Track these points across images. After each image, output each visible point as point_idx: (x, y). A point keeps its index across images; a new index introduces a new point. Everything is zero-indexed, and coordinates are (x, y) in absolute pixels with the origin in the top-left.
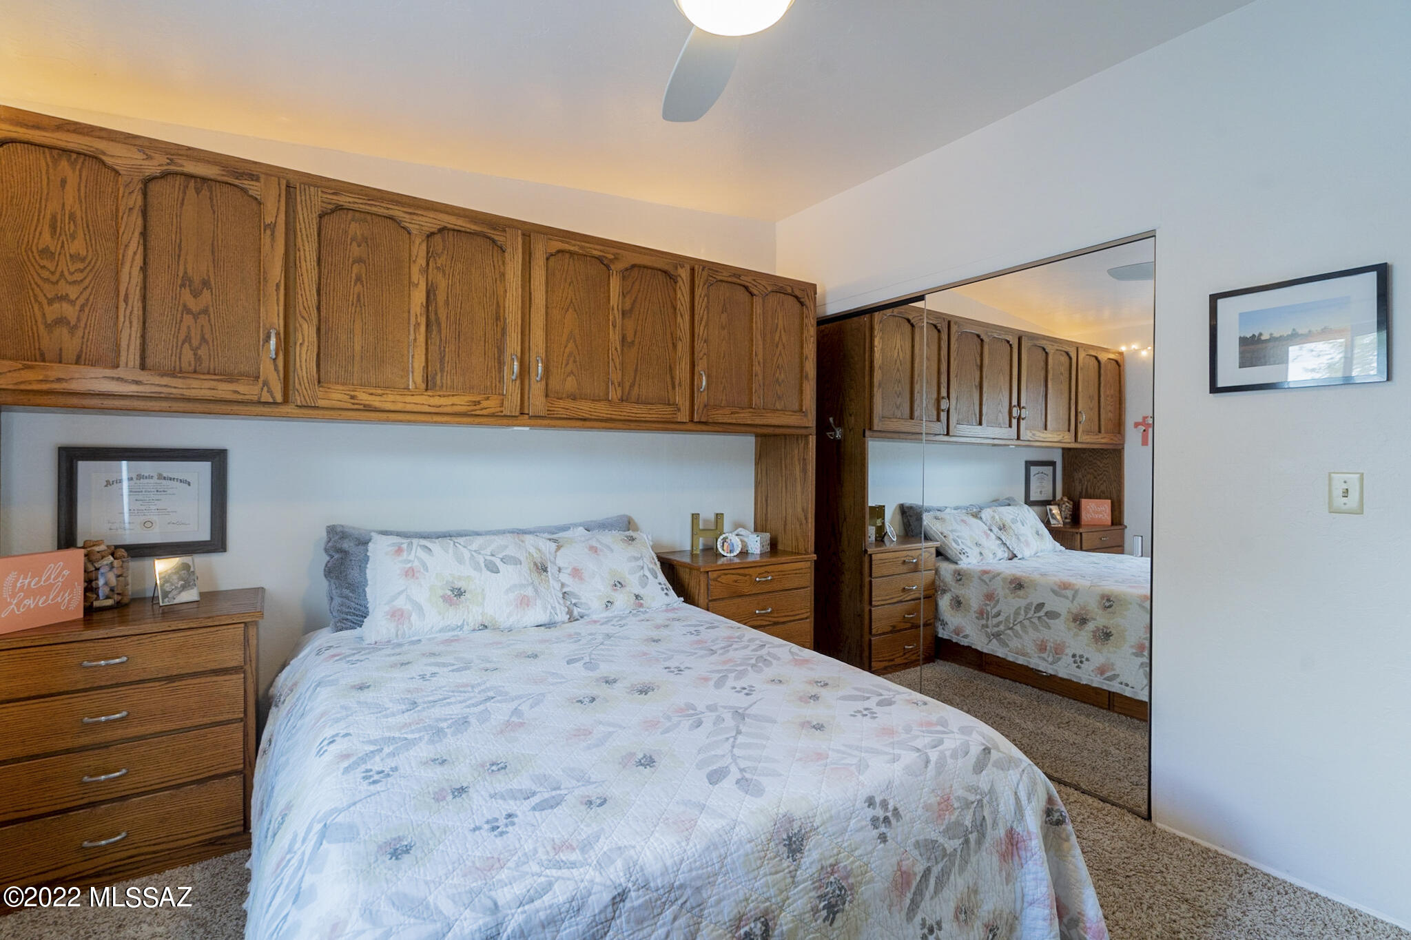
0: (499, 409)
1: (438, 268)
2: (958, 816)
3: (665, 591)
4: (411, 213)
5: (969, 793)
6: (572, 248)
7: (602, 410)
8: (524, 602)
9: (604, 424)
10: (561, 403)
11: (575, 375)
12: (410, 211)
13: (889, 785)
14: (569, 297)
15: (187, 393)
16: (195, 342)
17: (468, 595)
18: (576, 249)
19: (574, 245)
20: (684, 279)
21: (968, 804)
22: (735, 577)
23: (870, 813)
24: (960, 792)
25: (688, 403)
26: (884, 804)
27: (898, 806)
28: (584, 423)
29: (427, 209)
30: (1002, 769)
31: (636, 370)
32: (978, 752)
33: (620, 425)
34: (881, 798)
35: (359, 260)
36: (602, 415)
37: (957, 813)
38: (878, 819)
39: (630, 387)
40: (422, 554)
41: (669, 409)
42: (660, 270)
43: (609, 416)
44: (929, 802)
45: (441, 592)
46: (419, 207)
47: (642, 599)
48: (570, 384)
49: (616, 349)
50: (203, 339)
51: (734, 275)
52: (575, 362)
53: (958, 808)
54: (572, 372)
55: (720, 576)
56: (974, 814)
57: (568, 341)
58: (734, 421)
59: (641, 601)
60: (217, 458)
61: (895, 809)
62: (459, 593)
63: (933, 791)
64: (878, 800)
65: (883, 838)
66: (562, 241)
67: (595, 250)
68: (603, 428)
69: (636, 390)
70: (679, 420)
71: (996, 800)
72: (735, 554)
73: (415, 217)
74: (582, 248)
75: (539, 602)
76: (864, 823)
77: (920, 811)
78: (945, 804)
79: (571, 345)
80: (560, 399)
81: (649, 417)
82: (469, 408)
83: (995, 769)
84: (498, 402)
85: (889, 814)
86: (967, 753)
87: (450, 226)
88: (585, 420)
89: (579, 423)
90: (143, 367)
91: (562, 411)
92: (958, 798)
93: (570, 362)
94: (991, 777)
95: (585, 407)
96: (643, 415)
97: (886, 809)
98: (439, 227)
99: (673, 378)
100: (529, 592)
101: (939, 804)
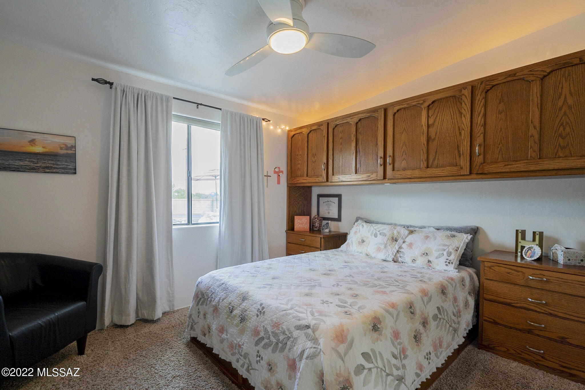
0: (376, 178)
1: (359, 133)
2: (279, 333)
3: (447, 263)
4: (351, 119)
5: (287, 331)
6: (403, 106)
7: (417, 173)
8: (379, 250)
9: (419, 180)
10: (399, 173)
11: (406, 160)
12: (351, 118)
13: (268, 306)
14: (404, 127)
15: (312, 181)
16: (314, 169)
17: (365, 243)
18: (405, 106)
19: (404, 105)
20: (467, 96)
21: (284, 333)
22: (510, 271)
23: (259, 307)
24: (284, 327)
25: (468, 164)
26: (263, 308)
27: (266, 312)
28: (410, 180)
29: (356, 115)
30: (307, 338)
31: (436, 152)
32: (303, 324)
33: (428, 179)
34: (264, 306)
35: (341, 138)
36: (416, 176)
37: (279, 331)
38: (259, 310)
39: (433, 160)
40: (361, 227)
41: (455, 168)
42: (450, 97)
43: (420, 176)
44: (273, 319)
45: (359, 240)
46: (353, 116)
47: (431, 263)
48: (404, 164)
49: (424, 144)
50: (315, 168)
51: (510, 76)
52: (406, 154)
53: (280, 330)
54: (404, 159)
55: (493, 266)
56: (284, 338)
57: (403, 146)
58: (507, 170)
59: (430, 264)
60: (339, 196)
61: (264, 312)
62: (363, 241)
63: (277, 318)
64: (263, 306)
65: (258, 316)
66: (399, 105)
67: (413, 102)
68: (420, 181)
69: (436, 161)
70: (462, 174)
71: (295, 343)
72: (533, 259)
73: (353, 119)
74: (408, 104)
75: (384, 251)
76: (256, 308)
77: (269, 319)
78: (277, 325)
79: (404, 147)
80: (398, 171)
81: (442, 174)
82: (367, 178)
83: (304, 334)
84: (376, 175)
85: (262, 311)
86: (299, 320)
87: (362, 118)
88: (410, 178)
89: (408, 180)
90: (307, 176)
91: (400, 176)
92: (282, 328)
93: (404, 155)
94: (299, 335)
95: (409, 173)
96: (439, 174)
97: (262, 310)
98: (358, 119)
99: (459, 151)
100: (382, 247)
101: (276, 323)
